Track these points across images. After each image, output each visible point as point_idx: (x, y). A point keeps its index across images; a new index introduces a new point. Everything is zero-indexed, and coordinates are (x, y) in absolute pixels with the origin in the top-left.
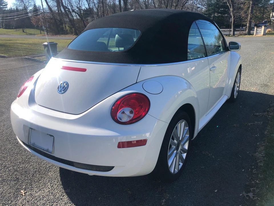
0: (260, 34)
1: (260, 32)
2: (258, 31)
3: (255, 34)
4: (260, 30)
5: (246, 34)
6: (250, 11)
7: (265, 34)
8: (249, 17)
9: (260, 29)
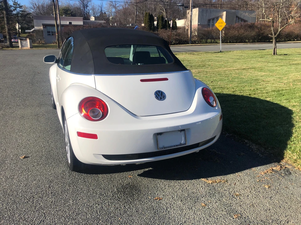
0: (26, 47)
1: (26, 45)
2: (23, 44)
3: (20, 46)
4: (26, 43)
5: (8, 47)
6: (6, 22)
7: (32, 47)
8: (6, 28)
9: (24, 42)
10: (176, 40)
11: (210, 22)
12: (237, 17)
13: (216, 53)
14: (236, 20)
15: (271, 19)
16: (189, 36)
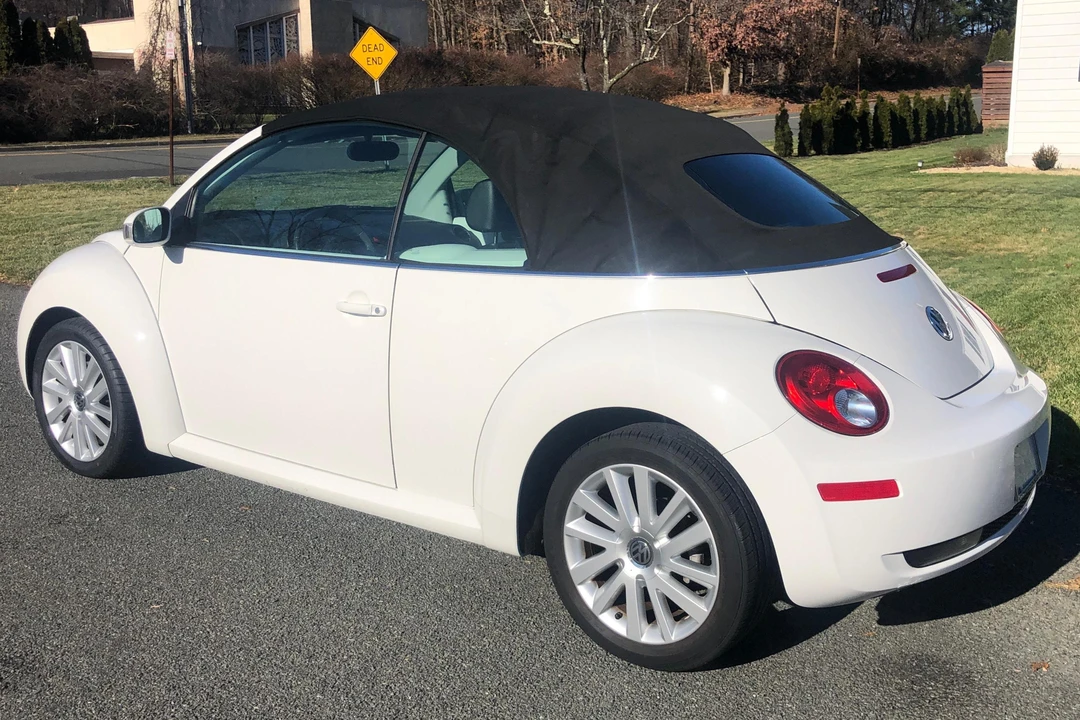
10: (124, 116)
11: (246, 38)
12: (356, 20)
13: (371, 173)
14: (355, 32)
15: (576, 41)
16: (183, 98)
